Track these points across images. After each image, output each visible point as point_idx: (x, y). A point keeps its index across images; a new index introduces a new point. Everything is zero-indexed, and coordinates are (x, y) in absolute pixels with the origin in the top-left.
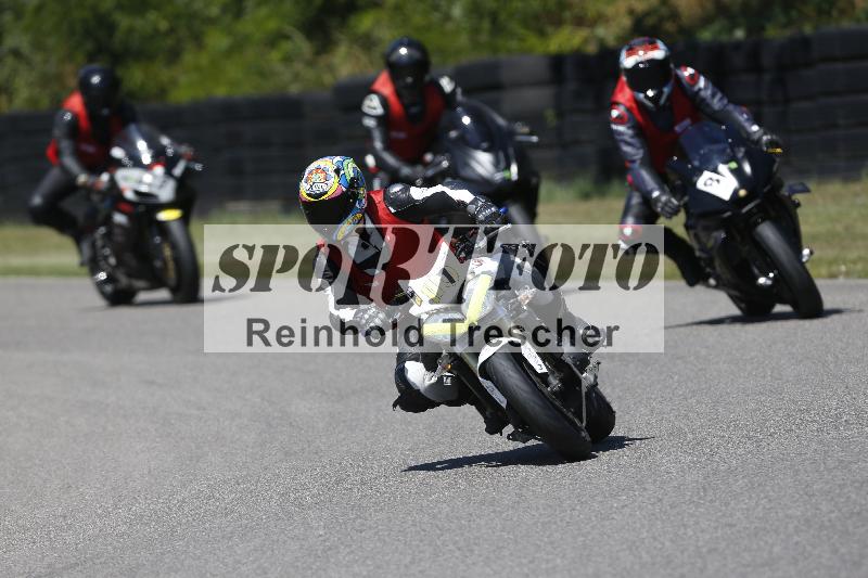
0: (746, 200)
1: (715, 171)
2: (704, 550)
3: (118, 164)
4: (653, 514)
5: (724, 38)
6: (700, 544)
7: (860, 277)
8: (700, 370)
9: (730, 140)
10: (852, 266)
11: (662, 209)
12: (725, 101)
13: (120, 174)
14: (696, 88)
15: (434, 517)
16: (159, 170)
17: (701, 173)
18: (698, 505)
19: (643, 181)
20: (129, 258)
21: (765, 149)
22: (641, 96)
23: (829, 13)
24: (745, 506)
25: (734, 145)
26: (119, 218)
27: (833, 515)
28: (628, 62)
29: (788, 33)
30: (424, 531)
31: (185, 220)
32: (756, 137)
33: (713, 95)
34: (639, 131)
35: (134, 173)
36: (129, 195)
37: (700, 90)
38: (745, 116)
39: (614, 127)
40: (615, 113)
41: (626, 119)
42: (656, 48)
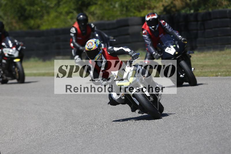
0: (177, 55)
1: (170, 47)
2: (183, 149)
3: (4, 47)
4: (169, 139)
5: (188, 12)
6: (182, 147)
7: (224, 76)
8: (182, 101)
9: (174, 39)
10: (222, 73)
11: (156, 57)
12: (172, 29)
13: (4, 50)
14: (165, 26)
15: (111, 140)
16: (14, 49)
17: (166, 48)
18: (181, 137)
19: (151, 49)
20: (7, 72)
21: (183, 42)
22: (151, 28)
23: (216, 5)
24: (194, 137)
25: (174, 41)
26: (4, 61)
27: (217, 140)
28: (147, 19)
29: (205, 11)
30: (108, 144)
31: (21, 62)
32: (180, 39)
33: (169, 28)
34: (150, 37)
35: (8, 49)
36: (6, 55)
37: (166, 26)
38: (177, 33)
39: (144, 36)
40: (144, 32)
41: (147, 33)
42: (155, 15)
